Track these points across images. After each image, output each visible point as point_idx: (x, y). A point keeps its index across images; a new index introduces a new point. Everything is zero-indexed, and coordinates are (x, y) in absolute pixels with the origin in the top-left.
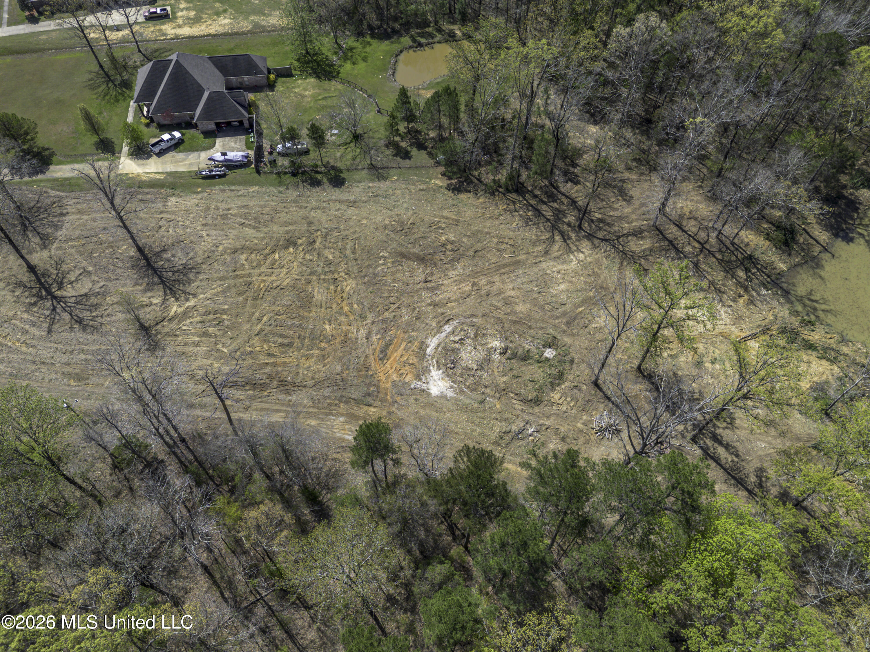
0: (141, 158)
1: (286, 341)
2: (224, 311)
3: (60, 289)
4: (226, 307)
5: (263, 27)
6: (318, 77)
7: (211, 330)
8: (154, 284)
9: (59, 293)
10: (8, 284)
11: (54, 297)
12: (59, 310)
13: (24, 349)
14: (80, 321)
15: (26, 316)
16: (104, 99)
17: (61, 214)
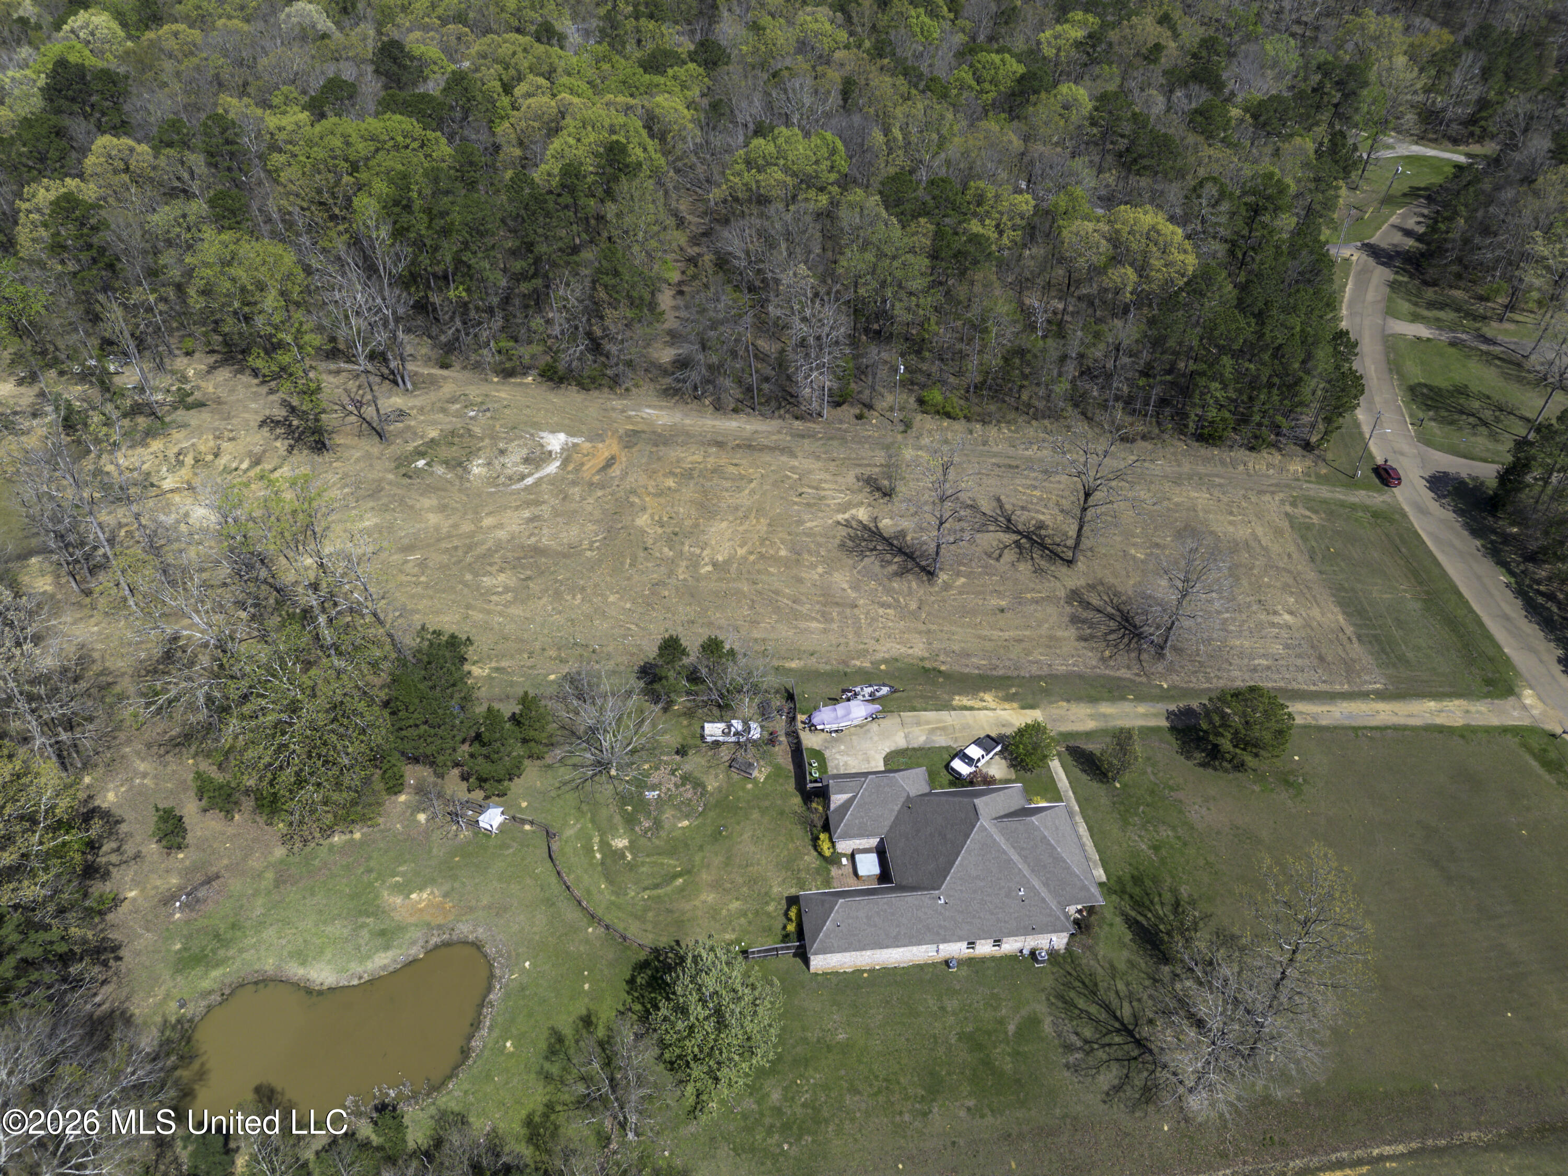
8: (896, 538)
9: (1016, 537)
16: (1174, 891)
17: (1086, 640)
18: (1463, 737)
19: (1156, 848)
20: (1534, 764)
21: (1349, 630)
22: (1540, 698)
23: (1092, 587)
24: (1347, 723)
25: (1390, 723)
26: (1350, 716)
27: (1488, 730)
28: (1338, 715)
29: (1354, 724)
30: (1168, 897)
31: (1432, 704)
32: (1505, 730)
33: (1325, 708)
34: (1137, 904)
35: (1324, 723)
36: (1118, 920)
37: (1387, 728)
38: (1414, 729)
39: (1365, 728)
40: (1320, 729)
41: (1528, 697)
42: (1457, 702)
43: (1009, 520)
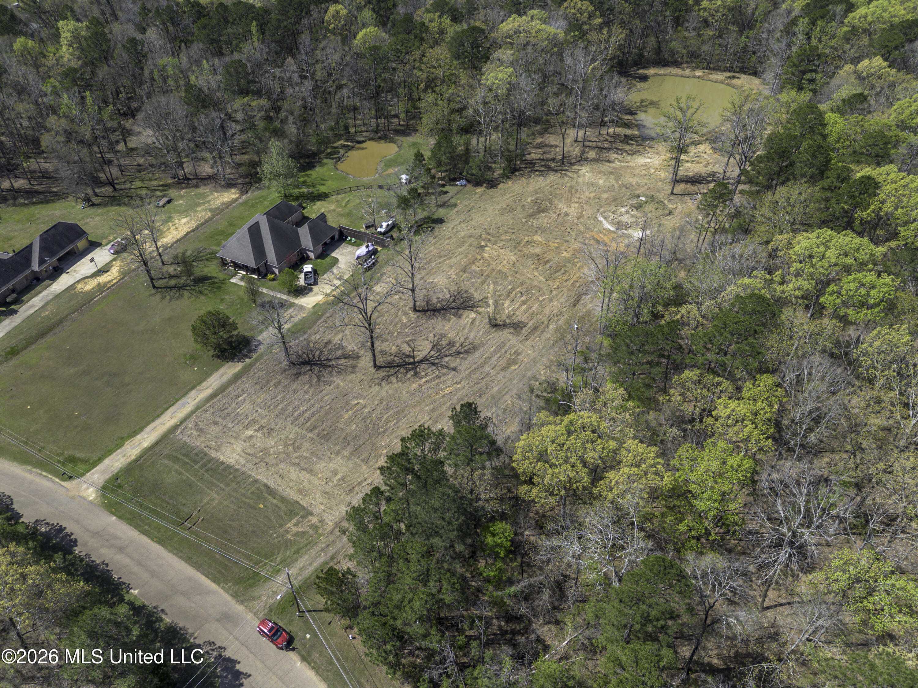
0: (307, 294)
1: (562, 272)
2: (513, 289)
3: (414, 357)
4: (510, 287)
5: (218, 208)
6: (319, 200)
7: (523, 298)
10: (379, 384)
11: (421, 362)
12: (437, 361)
13: (459, 386)
14: (459, 353)
15: (424, 380)
16: (206, 295)
17: (327, 343)
18: (122, 438)
19: (222, 300)
20: (78, 454)
21: (213, 454)
22: (84, 498)
23: (354, 367)
24: (183, 400)
25: (163, 416)
26: (183, 406)
27: (110, 452)
28: (189, 401)
29: (179, 402)
30: (206, 292)
31: (146, 444)
32: (100, 460)
33: (197, 401)
34: (214, 283)
35: (194, 392)
36: (215, 275)
37: (162, 413)
38: (148, 423)
39: (173, 405)
40: (193, 387)
41: (91, 494)
42: (133, 457)
43: (433, 364)
